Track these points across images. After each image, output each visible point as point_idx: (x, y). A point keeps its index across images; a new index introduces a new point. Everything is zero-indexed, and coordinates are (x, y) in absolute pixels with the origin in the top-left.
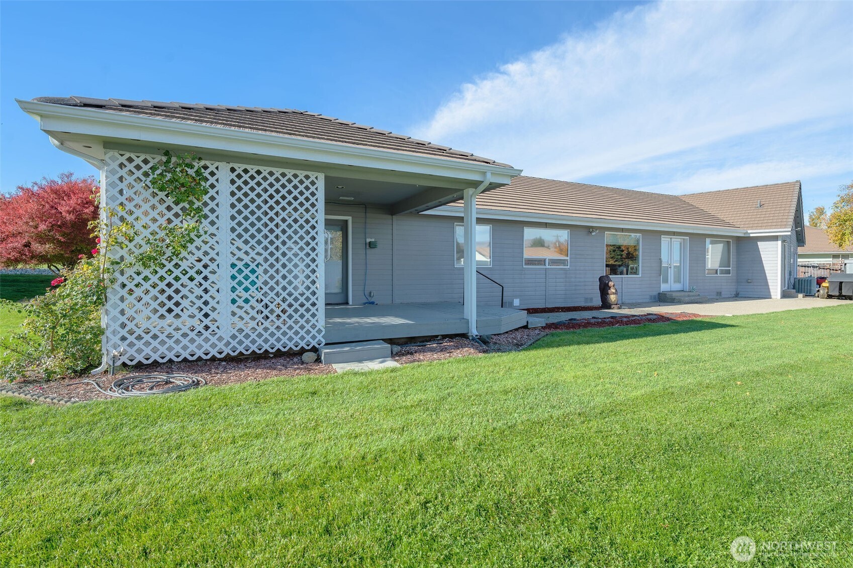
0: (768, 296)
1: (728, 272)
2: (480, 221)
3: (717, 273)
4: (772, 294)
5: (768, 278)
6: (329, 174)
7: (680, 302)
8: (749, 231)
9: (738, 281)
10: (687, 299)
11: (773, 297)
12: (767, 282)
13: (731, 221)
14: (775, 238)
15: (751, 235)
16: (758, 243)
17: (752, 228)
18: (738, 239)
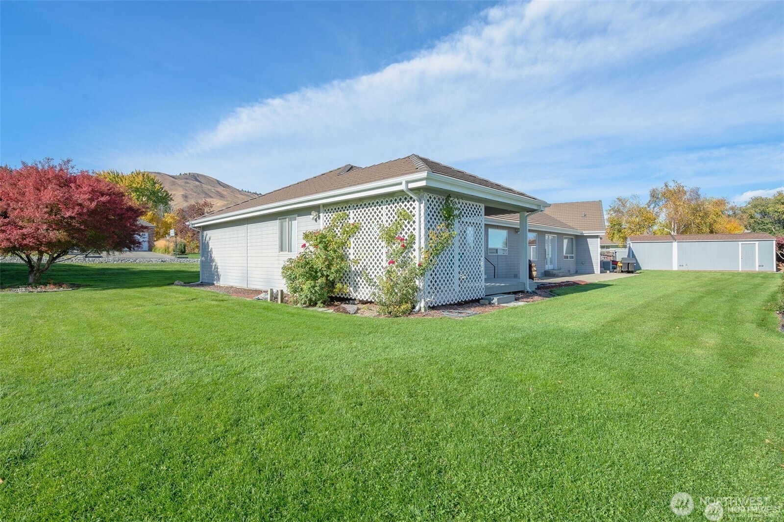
0: (593, 272)
1: (572, 257)
2: (530, 231)
3: (568, 258)
4: (595, 270)
5: (593, 261)
6: (487, 205)
7: (558, 276)
8: (584, 232)
9: (577, 263)
10: (561, 274)
11: (595, 272)
12: (592, 264)
13: (571, 225)
14: (597, 237)
15: (585, 234)
16: (588, 239)
17: (585, 230)
18: (577, 236)
